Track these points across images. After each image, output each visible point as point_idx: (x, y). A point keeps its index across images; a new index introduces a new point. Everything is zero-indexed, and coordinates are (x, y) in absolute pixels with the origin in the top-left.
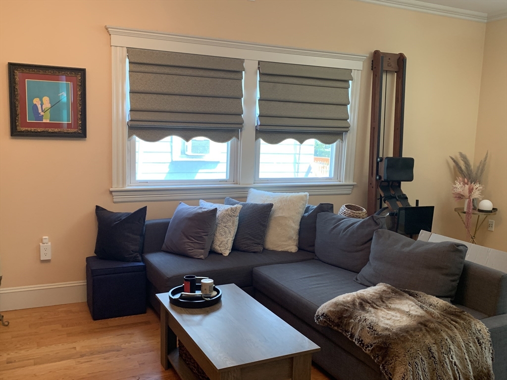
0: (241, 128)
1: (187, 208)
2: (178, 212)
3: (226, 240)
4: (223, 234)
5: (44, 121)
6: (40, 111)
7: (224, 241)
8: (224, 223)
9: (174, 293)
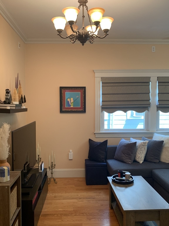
0: (150, 106)
1: (124, 141)
2: (121, 143)
3: (141, 156)
4: (140, 153)
5: (71, 107)
6: (70, 103)
7: (141, 157)
8: (140, 148)
9: (114, 177)
